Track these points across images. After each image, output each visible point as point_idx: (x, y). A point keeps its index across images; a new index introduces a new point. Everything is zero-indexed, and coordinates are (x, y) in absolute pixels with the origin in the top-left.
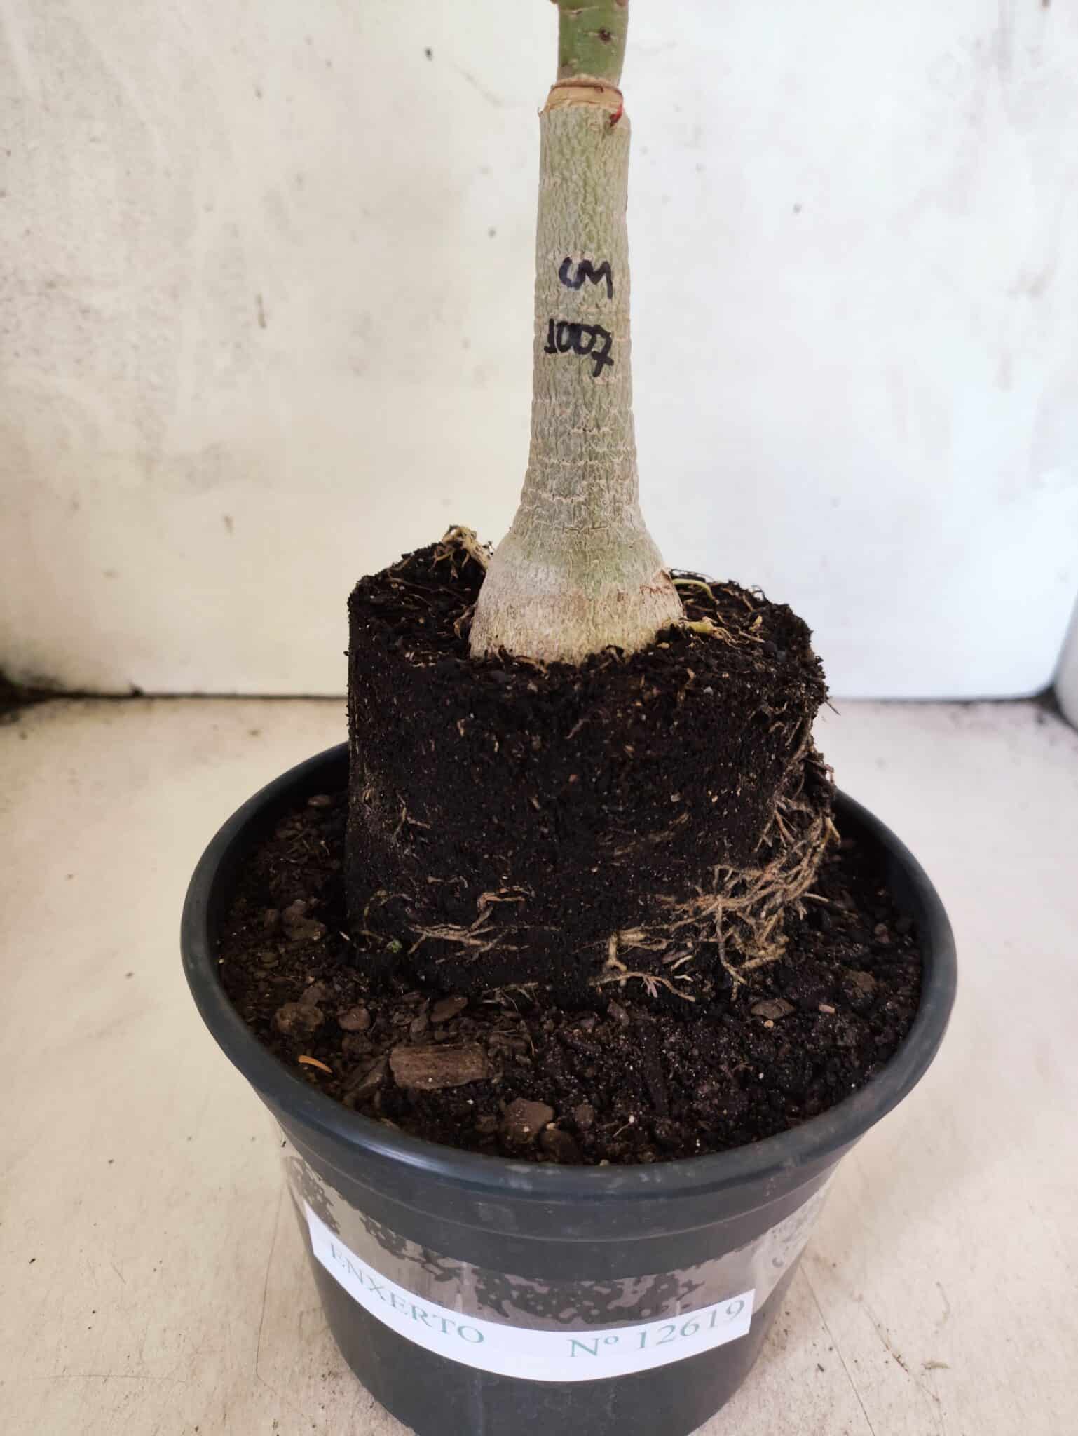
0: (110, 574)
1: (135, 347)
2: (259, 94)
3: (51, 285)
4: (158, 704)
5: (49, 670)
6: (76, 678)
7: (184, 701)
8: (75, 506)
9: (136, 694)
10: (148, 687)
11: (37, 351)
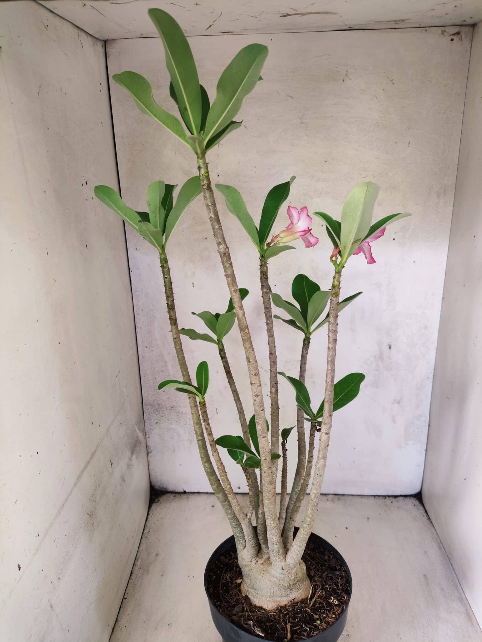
0: (180, 465)
1: (189, 419)
3: (172, 407)
4: (191, 495)
5: (165, 487)
6: (171, 488)
7: (196, 494)
8: (174, 451)
9: (185, 492)
10: (187, 491)
11: (168, 420)
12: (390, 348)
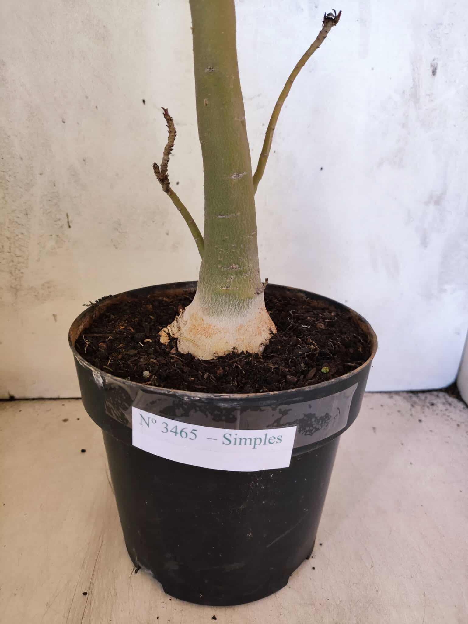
2: (64, 122)
4: (23, 403)
9: (12, 399)
10: (17, 396)
12: (434, 73)
